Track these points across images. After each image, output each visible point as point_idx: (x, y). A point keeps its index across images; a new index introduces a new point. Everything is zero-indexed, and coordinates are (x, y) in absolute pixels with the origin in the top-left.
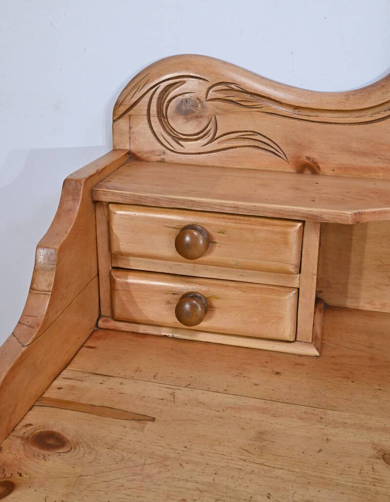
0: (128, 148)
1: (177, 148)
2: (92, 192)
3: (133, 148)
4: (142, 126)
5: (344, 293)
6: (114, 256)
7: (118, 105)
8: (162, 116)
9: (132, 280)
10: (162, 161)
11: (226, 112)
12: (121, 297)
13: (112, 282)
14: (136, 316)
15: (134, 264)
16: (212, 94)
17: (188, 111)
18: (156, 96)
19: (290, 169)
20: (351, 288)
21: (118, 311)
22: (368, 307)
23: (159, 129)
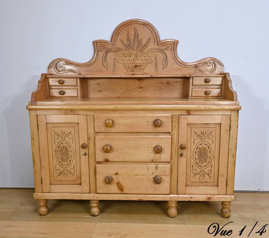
0: (51, 73)
1: (59, 73)
2: (46, 76)
4: (53, 70)
6: (50, 86)
7: (49, 66)
8: (56, 68)
9: (53, 90)
10: (57, 75)
11: (66, 66)
12: (51, 92)
13: (49, 90)
14: (53, 96)
15: (53, 87)
16: (64, 64)
18: (55, 65)
19: (77, 75)
20: (89, 94)
21: (50, 95)
22: (92, 97)
23: (56, 70)
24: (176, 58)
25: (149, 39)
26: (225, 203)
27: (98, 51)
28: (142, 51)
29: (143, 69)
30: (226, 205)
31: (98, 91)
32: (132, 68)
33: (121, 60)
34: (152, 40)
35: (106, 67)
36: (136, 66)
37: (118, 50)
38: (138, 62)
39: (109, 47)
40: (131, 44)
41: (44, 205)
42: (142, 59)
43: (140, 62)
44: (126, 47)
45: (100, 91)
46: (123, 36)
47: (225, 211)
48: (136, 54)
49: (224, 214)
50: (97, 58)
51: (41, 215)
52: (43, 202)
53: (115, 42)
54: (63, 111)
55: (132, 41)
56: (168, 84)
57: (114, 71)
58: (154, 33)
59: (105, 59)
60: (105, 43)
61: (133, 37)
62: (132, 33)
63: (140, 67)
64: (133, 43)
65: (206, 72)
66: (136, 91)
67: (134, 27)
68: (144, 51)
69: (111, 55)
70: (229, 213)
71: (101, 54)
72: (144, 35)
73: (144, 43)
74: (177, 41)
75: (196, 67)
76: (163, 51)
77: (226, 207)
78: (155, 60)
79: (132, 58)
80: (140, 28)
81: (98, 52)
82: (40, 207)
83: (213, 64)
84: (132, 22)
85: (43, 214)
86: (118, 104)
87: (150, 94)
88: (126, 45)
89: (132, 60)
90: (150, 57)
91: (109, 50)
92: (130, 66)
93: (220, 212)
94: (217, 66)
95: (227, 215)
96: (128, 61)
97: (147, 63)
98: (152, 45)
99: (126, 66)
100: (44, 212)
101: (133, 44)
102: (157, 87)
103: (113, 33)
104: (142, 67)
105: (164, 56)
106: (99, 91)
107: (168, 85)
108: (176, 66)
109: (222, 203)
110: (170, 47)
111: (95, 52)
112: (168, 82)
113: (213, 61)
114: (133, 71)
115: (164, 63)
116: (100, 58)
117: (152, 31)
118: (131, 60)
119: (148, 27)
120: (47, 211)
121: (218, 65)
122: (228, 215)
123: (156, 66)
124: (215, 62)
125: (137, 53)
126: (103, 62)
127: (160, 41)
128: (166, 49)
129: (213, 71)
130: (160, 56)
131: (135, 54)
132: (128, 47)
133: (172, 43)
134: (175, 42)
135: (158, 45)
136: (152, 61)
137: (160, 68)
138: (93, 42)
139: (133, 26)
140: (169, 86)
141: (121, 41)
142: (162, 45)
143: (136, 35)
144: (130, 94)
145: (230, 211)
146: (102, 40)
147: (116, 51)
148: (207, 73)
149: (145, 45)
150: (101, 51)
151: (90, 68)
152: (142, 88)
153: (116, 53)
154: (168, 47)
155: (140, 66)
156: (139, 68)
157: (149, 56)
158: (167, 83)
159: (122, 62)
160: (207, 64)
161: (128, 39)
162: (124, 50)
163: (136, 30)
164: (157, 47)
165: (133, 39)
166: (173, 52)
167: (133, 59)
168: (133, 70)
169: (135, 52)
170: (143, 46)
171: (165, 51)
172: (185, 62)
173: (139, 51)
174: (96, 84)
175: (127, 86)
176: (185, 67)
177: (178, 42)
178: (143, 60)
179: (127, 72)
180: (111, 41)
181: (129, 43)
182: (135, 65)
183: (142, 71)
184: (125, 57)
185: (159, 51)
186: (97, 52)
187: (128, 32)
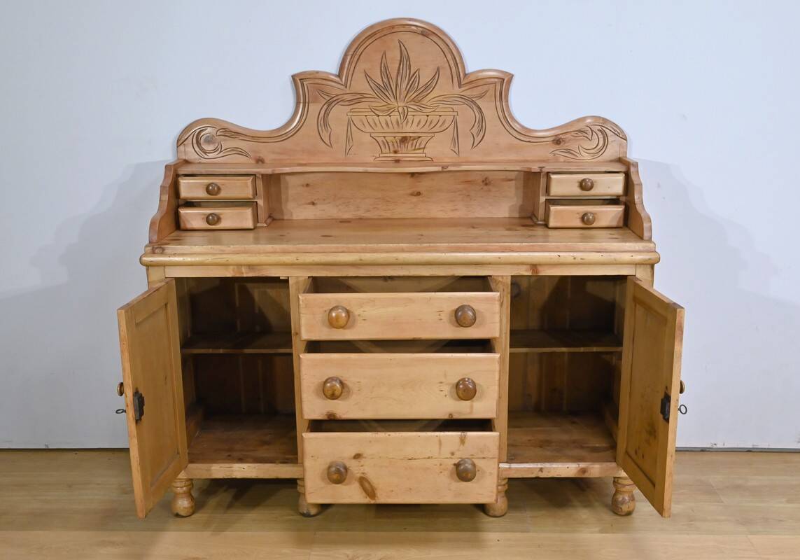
0: (184, 158)
1: (206, 156)
3: (187, 158)
4: (190, 149)
5: (282, 212)
7: (178, 140)
8: (198, 143)
10: (200, 163)
11: (225, 140)
16: (218, 133)
17: (209, 141)
18: (195, 137)
19: (253, 162)
23: (197, 149)
24: (506, 119)
25: (438, 69)
26: (620, 481)
27: (307, 101)
28: (419, 101)
29: (422, 146)
30: (624, 486)
31: (309, 201)
32: (396, 145)
33: (366, 124)
34: (445, 73)
35: (327, 141)
36: (404, 140)
37: (358, 99)
38: (410, 129)
39: (336, 90)
40: (391, 84)
41: (185, 493)
42: (420, 121)
43: (414, 128)
44: (379, 91)
45: (313, 204)
46: (370, 64)
47: (621, 499)
48: (405, 108)
49: (620, 506)
50: (303, 120)
51: (177, 515)
52: (183, 484)
53: (349, 78)
54: (231, 267)
55: (394, 74)
56: (486, 184)
57: (347, 152)
58: (449, 57)
59: (324, 121)
60: (325, 80)
61: (398, 65)
62: (394, 55)
63: (415, 142)
64: (397, 80)
65: (584, 154)
66: (404, 203)
67: (399, 41)
68: (425, 101)
69: (339, 113)
70: (631, 504)
71: (314, 109)
72: (425, 59)
73: (423, 81)
74: (510, 74)
75: (558, 141)
76: (472, 101)
77: (624, 489)
78: (453, 123)
79: (394, 119)
80: (412, 43)
81: (307, 105)
82: (176, 496)
83: (599, 133)
84: (393, 27)
85: (182, 513)
86: (364, 251)
87: (442, 211)
88: (378, 86)
89: (395, 126)
90: (440, 116)
91: (334, 99)
92: (388, 139)
93: (609, 501)
94: (610, 139)
95: (625, 508)
96: (384, 126)
97: (433, 130)
98: (445, 87)
99: (378, 139)
100: (185, 508)
101: (397, 84)
102: (459, 193)
103: (346, 55)
104: (419, 141)
105: (477, 114)
106: (309, 204)
107: (485, 188)
108: (506, 139)
109: (614, 481)
110: (491, 92)
111: (298, 103)
112: (486, 179)
113: (599, 128)
114: (395, 152)
115: (475, 131)
116: (312, 120)
117: (446, 50)
118: (390, 125)
119: (435, 39)
120: (192, 507)
121: (611, 137)
122: (629, 510)
123: (456, 140)
124: (604, 130)
125: (407, 108)
126: (320, 129)
127: (465, 75)
128: (480, 97)
129: (601, 153)
130: (466, 115)
131: (400, 109)
132: (384, 90)
133: (496, 80)
134: (504, 80)
135: (460, 85)
136: (446, 125)
137: (466, 142)
138: (292, 76)
139: (396, 37)
140: (490, 191)
141: (366, 75)
142: (471, 86)
143: (405, 59)
144: (389, 210)
145: (632, 499)
146: (317, 72)
147: (353, 102)
148: (586, 156)
149: (427, 86)
150: (315, 101)
151: (288, 144)
152: (419, 194)
153: (351, 107)
154: (486, 92)
155: (413, 140)
156: (412, 144)
157: (437, 113)
158: (483, 181)
159: (368, 129)
160: (586, 135)
161: (385, 71)
162: (372, 100)
163: (403, 48)
164: (457, 90)
165: (396, 71)
166: (498, 103)
167: (398, 122)
168: (396, 148)
169: (401, 104)
170: (422, 89)
171: (479, 102)
172: (529, 127)
173: (413, 100)
174: (303, 186)
175: (382, 190)
176: (529, 142)
177: (511, 77)
178: (422, 124)
179: (381, 155)
180: (339, 76)
181: (385, 80)
182: (403, 137)
183: (421, 151)
184: (376, 118)
185: (463, 100)
186: (304, 103)
187: (385, 53)
